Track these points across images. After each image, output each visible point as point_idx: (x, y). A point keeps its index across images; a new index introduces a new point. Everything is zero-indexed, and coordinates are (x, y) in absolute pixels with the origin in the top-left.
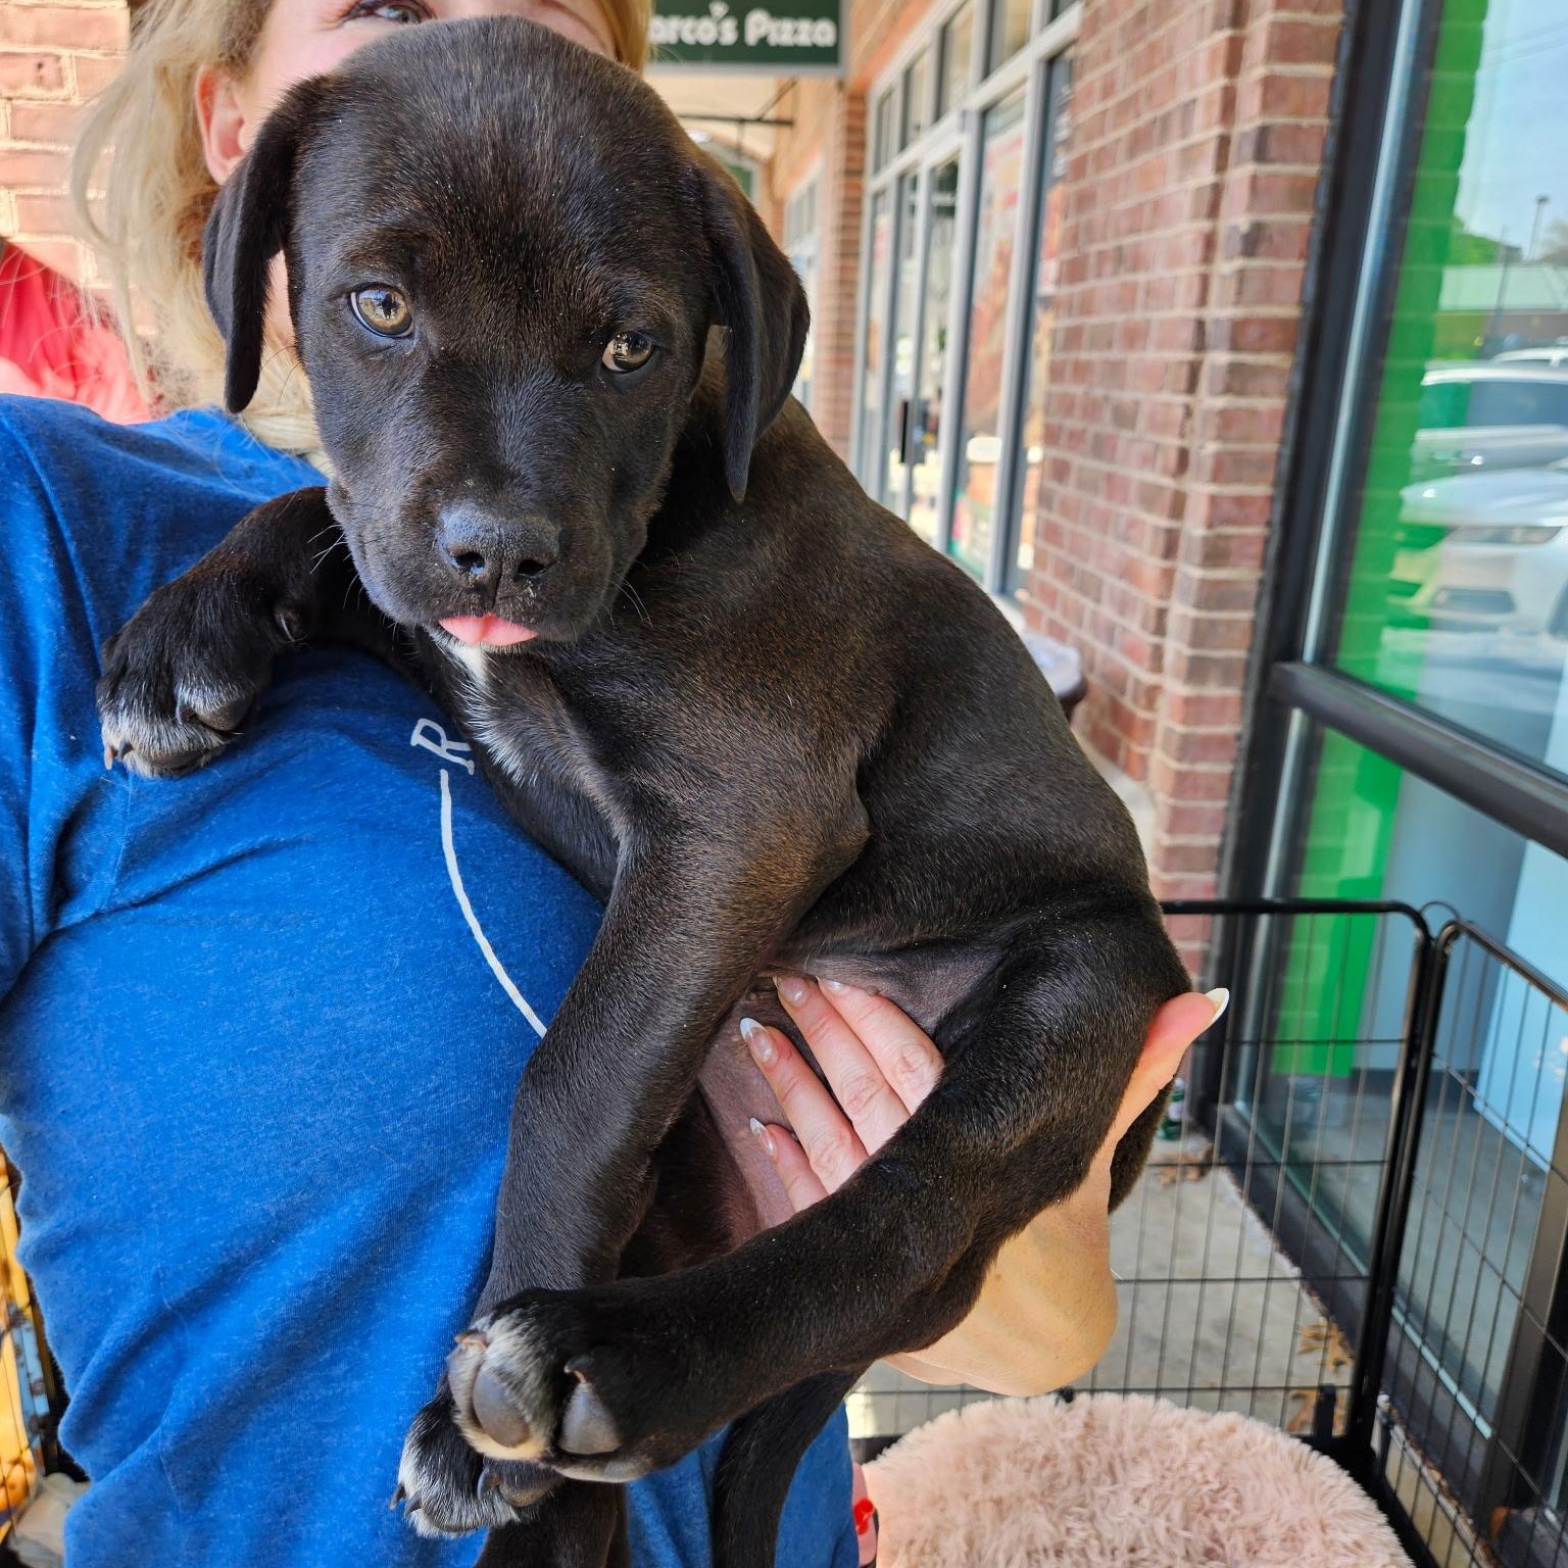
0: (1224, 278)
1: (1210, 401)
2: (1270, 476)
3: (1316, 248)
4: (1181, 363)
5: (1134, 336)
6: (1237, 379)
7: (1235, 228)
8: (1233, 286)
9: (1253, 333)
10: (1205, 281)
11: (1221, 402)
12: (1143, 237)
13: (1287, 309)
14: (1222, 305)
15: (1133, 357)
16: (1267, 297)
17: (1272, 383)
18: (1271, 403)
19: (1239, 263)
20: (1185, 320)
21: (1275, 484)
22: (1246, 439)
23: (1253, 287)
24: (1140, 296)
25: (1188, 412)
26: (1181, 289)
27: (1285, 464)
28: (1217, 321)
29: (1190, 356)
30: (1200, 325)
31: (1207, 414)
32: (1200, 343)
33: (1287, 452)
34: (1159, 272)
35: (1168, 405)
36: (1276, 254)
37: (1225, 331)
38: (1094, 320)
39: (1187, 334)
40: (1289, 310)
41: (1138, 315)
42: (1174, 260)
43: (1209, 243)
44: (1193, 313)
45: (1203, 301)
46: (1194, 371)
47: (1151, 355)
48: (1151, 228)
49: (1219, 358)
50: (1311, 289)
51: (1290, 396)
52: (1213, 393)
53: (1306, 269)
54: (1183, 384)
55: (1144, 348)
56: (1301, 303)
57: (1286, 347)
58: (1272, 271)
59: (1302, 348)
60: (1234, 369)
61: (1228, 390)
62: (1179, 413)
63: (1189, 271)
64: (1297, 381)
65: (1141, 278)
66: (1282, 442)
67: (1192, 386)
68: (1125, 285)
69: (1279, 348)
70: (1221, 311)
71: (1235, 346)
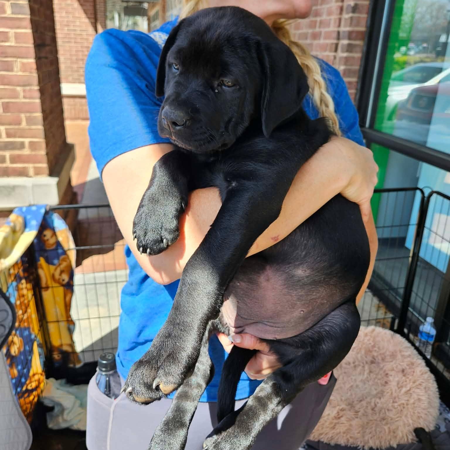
0: (346, 19)
1: (342, 54)
2: (357, 76)
3: (370, 11)
4: (332, 44)
5: (316, 36)
6: (350, 48)
7: (349, 5)
8: (349, 21)
9: (354, 35)
10: (340, 20)
11: (345, 55)
12: (319, 7)
13: (362, 28)
14: (345, 26)
15: (316, 42)
16: (358, 25)
17: (358, 49)
18: (358, 55)
19: (351, 15)
20: (334, 31)
21: (358, 78)
22: (352, 65)
23: (354, 22)
24: (318, 24)
25: (335, 57)
26: (332, 22)
27: (361, 73)
28: (344, 32)
29: (335, 41)
30: (339, 33)
31: (341, 58)
32: (338, 38)
33: (362, 69)
34: (324, 17)
35: (328, 56)
36: (360, 12)
37: (347, 34)
38: (300, 31)
39: (335, 35)
40: (363, 29)
41: (317, 30)
42: (330, 13)
43: (342, 9)
44: (336, 29)
45: (339, 26)
46: (337, 45)
47: (322, 41)
48: (321, 4)
49: (345, 42)
50: (369, 22)
51: (363, 53)
52: (343, 52)
53: (367, 17)
54: (334, 49)
55: (319, 39)
56: (366, 27)
57: (362, 39)
58: (359, 17)
59: (366, 39)
60: (349, 45)
61: (347, 51)
62: (332, 58)
63: (334, 17)
64: (365, 49)
65: (318, 19)
66: (361, 66)
67: (336, 50)
68: (312, 21)
69: (360, 39)
70: (345, 29)
71: (350, 38)
